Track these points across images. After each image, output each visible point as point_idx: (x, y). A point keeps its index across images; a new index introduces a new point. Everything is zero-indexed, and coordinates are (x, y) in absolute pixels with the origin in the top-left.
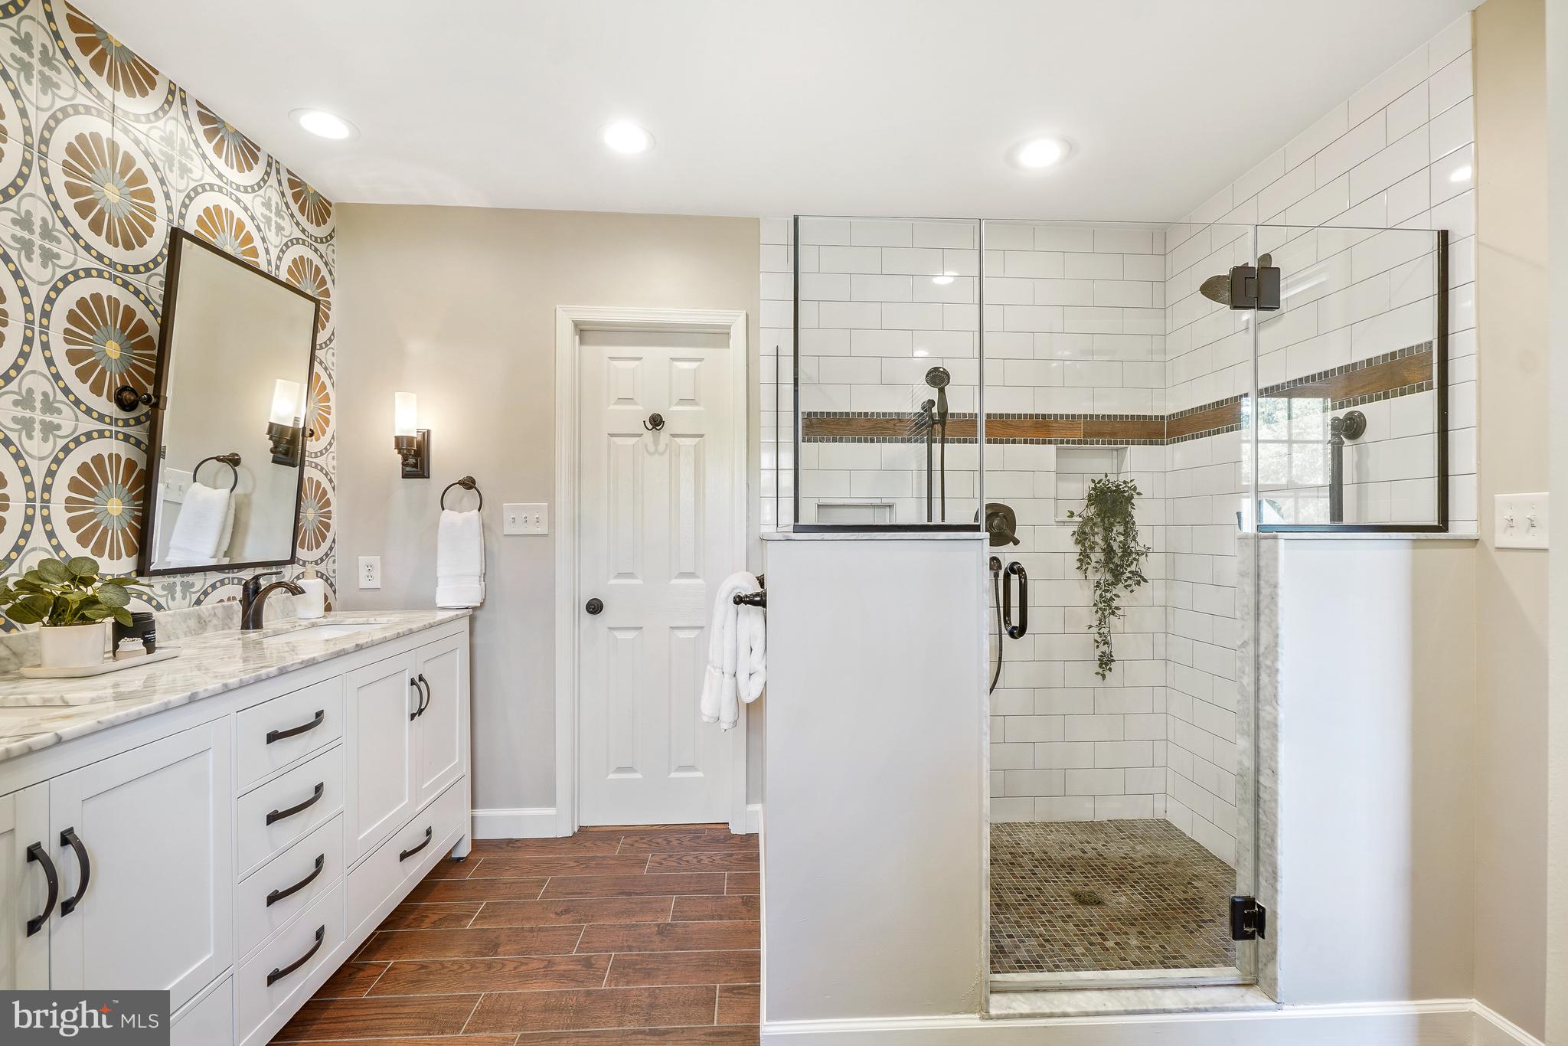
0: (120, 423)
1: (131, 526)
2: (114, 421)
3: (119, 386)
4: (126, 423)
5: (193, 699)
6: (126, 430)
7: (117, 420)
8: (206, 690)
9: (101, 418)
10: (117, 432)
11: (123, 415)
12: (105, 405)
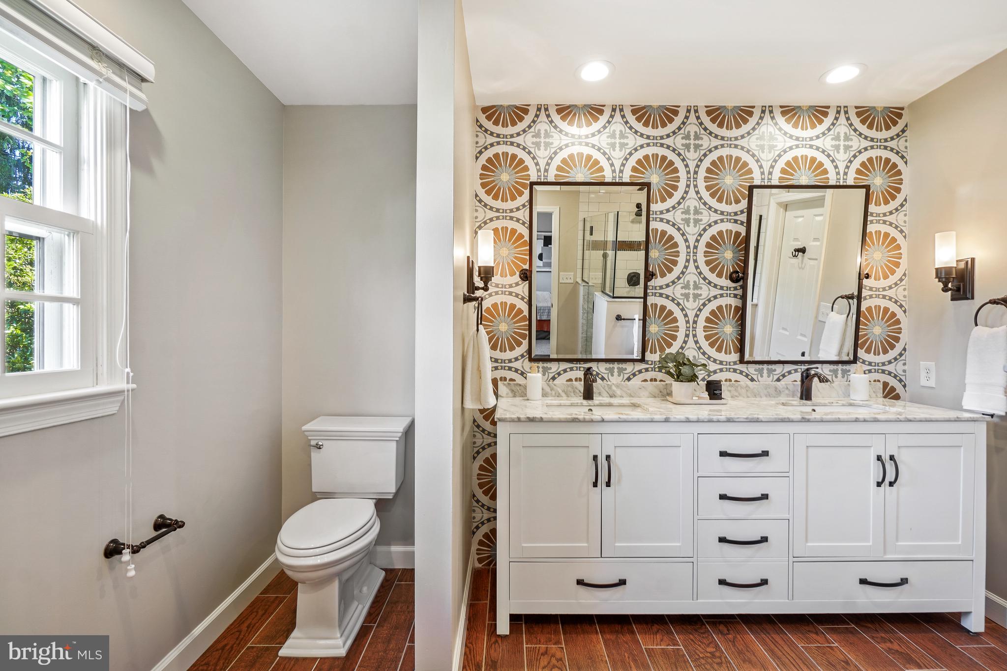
0: (732, 289)
1: (737, 338)
2: (728, 288)
3: (732, 271)
4: (735, 289)
5: (667, 420)
6: (735, 292)
7: (730, 288)
8: (675, 418)
9: (722, 288)
10: (730, 294)
11: (734, 285)
12: (725, 282)
